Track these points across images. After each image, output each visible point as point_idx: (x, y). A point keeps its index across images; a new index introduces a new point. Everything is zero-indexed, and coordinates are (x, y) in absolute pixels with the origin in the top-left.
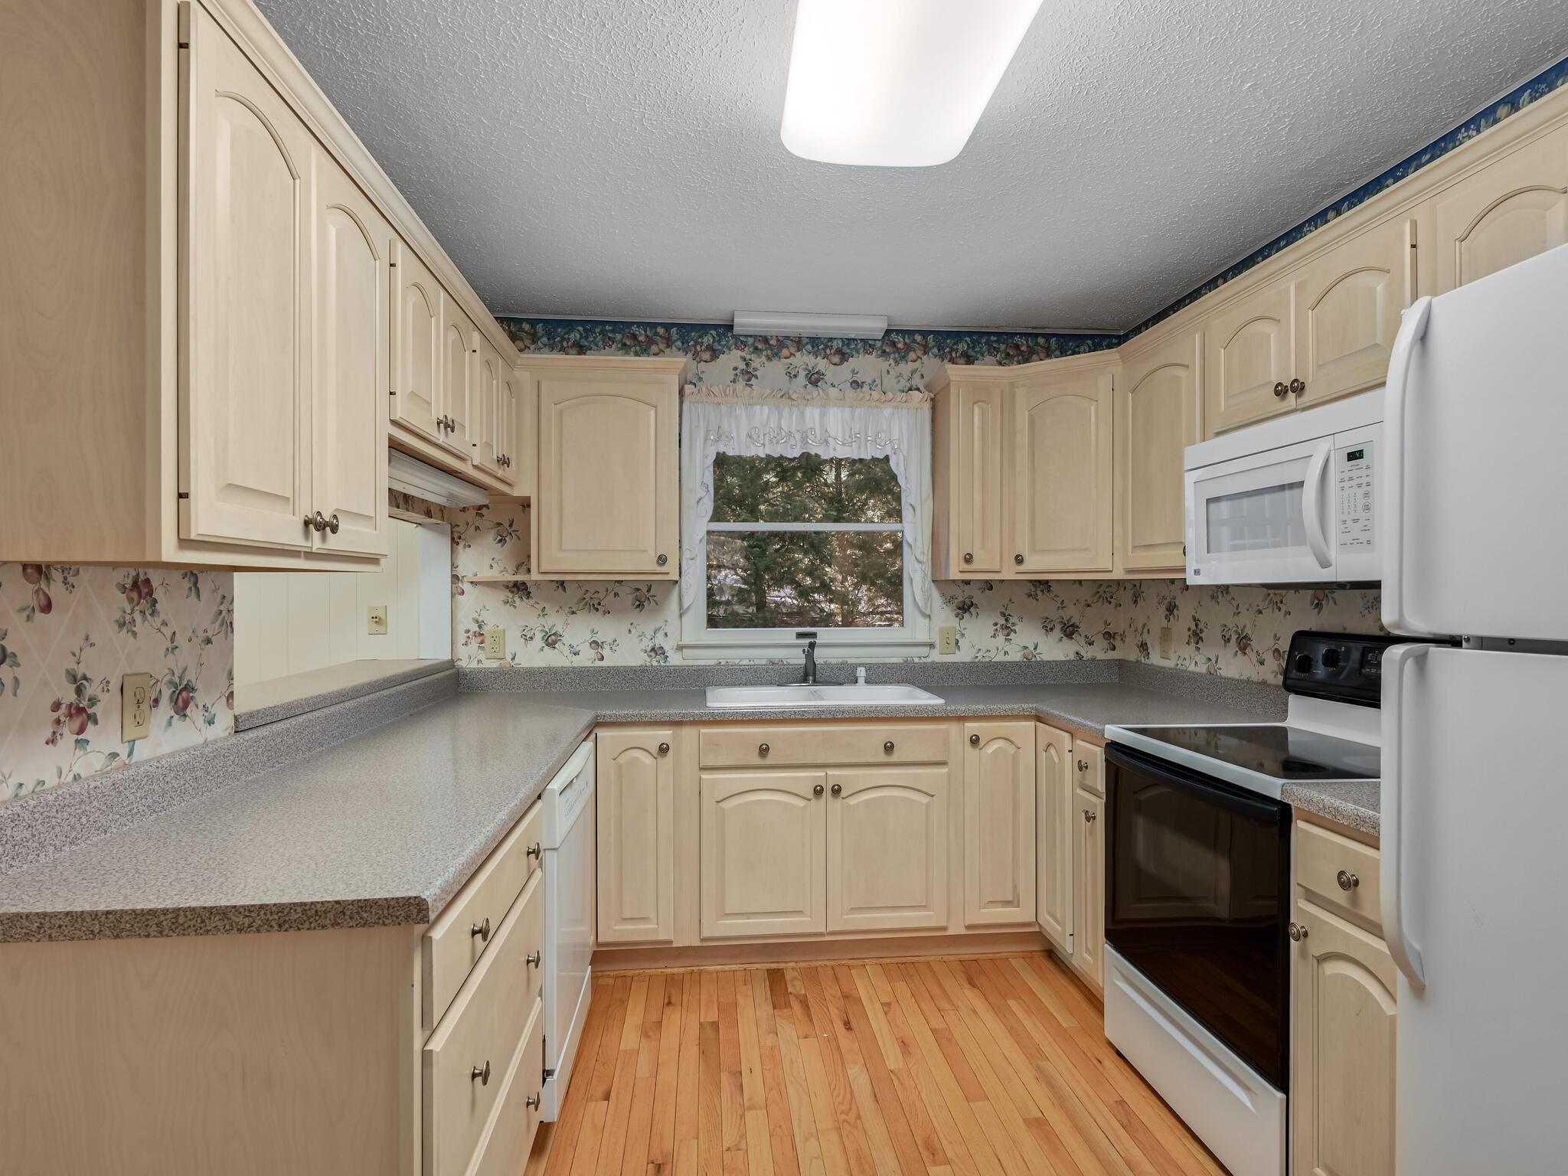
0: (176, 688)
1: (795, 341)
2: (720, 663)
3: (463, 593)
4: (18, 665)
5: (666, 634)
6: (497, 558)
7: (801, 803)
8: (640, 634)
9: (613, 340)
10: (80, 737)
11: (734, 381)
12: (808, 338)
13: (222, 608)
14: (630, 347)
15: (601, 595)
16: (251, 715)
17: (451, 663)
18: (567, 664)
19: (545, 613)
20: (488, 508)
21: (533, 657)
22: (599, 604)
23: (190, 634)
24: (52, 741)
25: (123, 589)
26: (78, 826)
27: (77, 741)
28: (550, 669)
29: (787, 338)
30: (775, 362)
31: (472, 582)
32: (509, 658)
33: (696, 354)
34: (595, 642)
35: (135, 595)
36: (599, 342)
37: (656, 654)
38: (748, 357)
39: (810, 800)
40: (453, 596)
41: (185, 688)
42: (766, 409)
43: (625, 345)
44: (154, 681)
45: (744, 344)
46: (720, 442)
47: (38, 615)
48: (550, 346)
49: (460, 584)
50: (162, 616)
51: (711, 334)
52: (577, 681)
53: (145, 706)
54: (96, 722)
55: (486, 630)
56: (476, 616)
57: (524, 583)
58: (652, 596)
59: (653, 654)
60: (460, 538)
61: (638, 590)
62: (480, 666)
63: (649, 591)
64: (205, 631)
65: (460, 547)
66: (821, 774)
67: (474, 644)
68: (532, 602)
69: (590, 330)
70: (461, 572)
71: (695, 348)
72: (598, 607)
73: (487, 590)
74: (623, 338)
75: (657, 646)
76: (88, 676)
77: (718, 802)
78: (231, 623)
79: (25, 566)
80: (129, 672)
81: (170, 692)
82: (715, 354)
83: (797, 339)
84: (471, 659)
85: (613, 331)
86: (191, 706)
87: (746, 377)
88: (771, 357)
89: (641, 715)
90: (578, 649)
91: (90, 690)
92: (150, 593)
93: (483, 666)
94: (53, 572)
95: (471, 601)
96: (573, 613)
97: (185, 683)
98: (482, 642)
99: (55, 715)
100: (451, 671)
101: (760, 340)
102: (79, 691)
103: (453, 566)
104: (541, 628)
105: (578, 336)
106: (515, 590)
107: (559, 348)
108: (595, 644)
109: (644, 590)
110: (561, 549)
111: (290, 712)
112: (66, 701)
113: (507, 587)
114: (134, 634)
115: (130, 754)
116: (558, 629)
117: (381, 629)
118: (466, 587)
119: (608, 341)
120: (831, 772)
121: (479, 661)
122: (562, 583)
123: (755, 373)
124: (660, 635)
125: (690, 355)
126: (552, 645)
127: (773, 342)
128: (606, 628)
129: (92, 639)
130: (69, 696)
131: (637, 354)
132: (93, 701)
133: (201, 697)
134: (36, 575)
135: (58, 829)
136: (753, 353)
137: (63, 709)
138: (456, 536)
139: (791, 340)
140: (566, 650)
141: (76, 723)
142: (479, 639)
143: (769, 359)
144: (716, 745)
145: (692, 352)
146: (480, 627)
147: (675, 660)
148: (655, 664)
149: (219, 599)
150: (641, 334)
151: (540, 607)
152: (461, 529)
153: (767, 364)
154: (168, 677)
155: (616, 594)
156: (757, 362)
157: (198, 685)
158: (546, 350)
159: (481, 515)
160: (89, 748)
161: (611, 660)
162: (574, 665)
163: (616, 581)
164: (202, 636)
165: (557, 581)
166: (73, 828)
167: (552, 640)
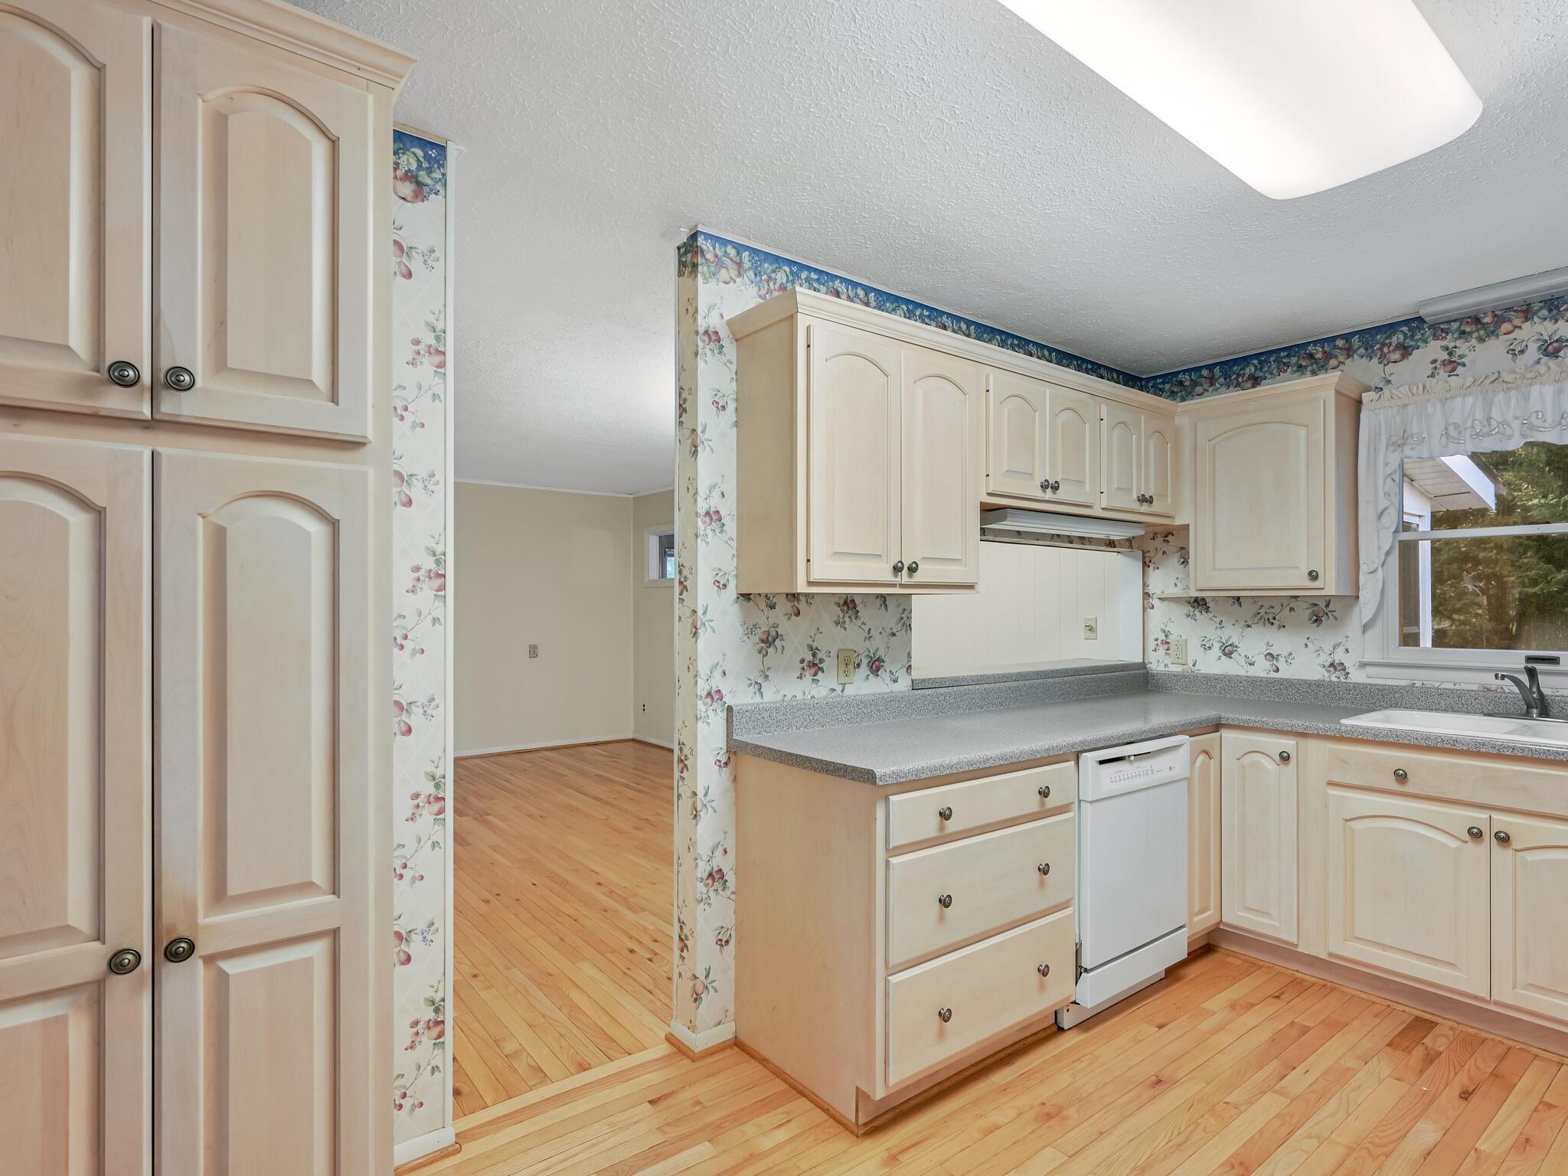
0: (871, 658)
1: (1521, 311)
2: (1414, 684)
3: (1153, 607)
4: (784, 640)
5: (1347, 651)
6: (1181, 577)
7: (1453, 844)
8: (1318, 648)
9: (1287, 365)
10: (815, 678)
11: (1432, 376)
12: (1541, 302)
13: (903, 616)
14: (1306, 367)
15: (1277, 609)
16: (924, 681)
17: (1143, 665)
18: (1242, 673)
19: (1222, 625)
20: (1173, 535)
21: (1211, 664)
22: (1274, 618)
23: (881, 630)
24: (800, 677)
25: (838, 605)
26: (808, 720)
27: (813, 679)
28: (1225, 676)
29: (1510, 309)
30: (1492, 342)
31: (1160, 599)
32: (1190, 664)
33: (1383, 356)
34: (1270, 654)
35: (845, 608)
36: (1273, 370)
37: (1336, 669)
38: (1451, 345)
39: (1467, 842)
40: (1144, 610)
41: (878, 660)
42: (1470, 400)
43: (1300, 366)
44: (857, 654)
45: (1447, 332)
46: (1405, 447)
47: (793, 617)
48: (1226, 385)
49: (1151, 600)
50: (862, 620)
51: (1402, 331)
52: (1250, 690)
53: (851, 667)
54: (823, 672)
55: (1171, 639)
56: (1163, 627)
57: (1203, 599)
58: (1330, 611)
59: (1332, 669)
60: (1150, 562)
61: (1316, 605)
62: (1167, 669)
63: (1327, 606)
64: (891, 629)
65: (1151, 570)
66: (1483, 815)
67: (1162, 650)
68: (1210, 615)
69: (1265, 361)
70: (1151, 590)
71: (1382, 351)
72: (1273, 621)
73: (1173, 605)
74: (1299, 360)
75: (1337, 662)
76: (819, 648)
77: (1346, 820)
78: (910, 625)
79: (787, 595)
80: (842, 648)
81: (867, 661)
82: (1406, 351)
83: (1525, 308)
84: (1159, 663)
85: (1288, 356)
86: (882, 670)
87: (1450, 368)
88: (1484, 337)
89: (1263, 722)
90: (1253, 660)
91: (820, 655)
92: (855, 607)
93: (1168, 670)
94: (801, 597)
95: (1159, 614)
96: (1249, 626)
97: (877, 657)
98: (1168, 649)
99: (802, 665)
100: (1142, 671)
101: (1468, 322)
102: (814, 655)
103: (1145, 585)
104: (1219, 639)
105: (1253, 369)
106: (1196, 605)
107: (1235, 385)
108: (1270, 656)
109: (1322, 605)
110: (1214, 569)
111: (956, 683)
112: (807, 660)
113: (1189, 603)
114: (845, 629)
115: (843, 691)
116: (1234, 640)
117: (1092, 635)
118: (1155, 602)
119: (1283, 366)
120: (1497, 816)
121: (1166, 665)
122: (1238, 598)
123: (1463, 360)
124: (1340, 651)
125: (1375, 360)
126: (1229, 655)
127: (1487, 319)
128: (1281, 642)
129: (821, 630)
130: (809, 657)
131: (1314, 373)
132: (821, 661)
133: (887, 666)
134: (793, 599)
135: (797, 719)
136: (1459, 338)
137: (806, 663)
138: (1147, 560)
139: (1516, 311)
140: (1242, 661)
141: (813, 671)
142: (1166, 646)
143: (1481, 340)
144: (1344, 762)
145: (1378, 356)
146: (1166, 636)
147: (1357, 676)
148: (1334, 679)
149: (901, 611)
150: (1318, 352)
151: (1218, 620)
152: (1151, 554)
153: (1479, 347)
154: (866, 653)
155: (1292, 609)
156: (1463, 347)
157: (886, 659)
158: (1223, 389)
159: (1168, 542)
160: (819, 684)
161: (1286, 672)
162: (1250, 674)
163: (1291, 597)
164: (889, 631)
165: (1233, 597)
166: (805, 720)
167: (1230, 651)
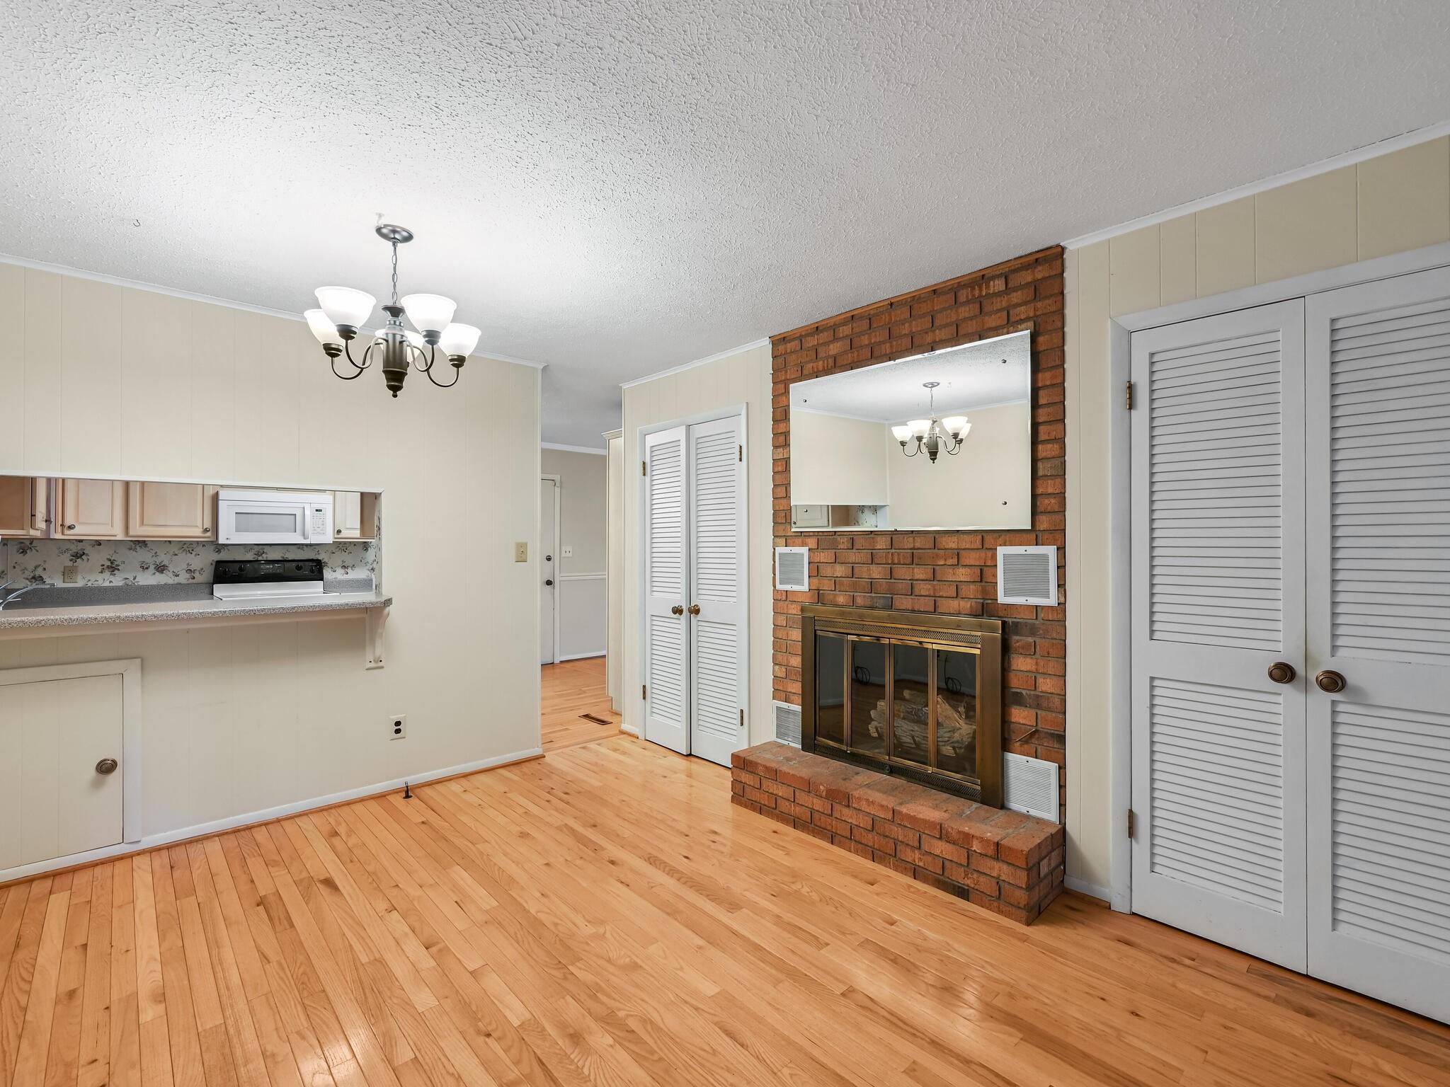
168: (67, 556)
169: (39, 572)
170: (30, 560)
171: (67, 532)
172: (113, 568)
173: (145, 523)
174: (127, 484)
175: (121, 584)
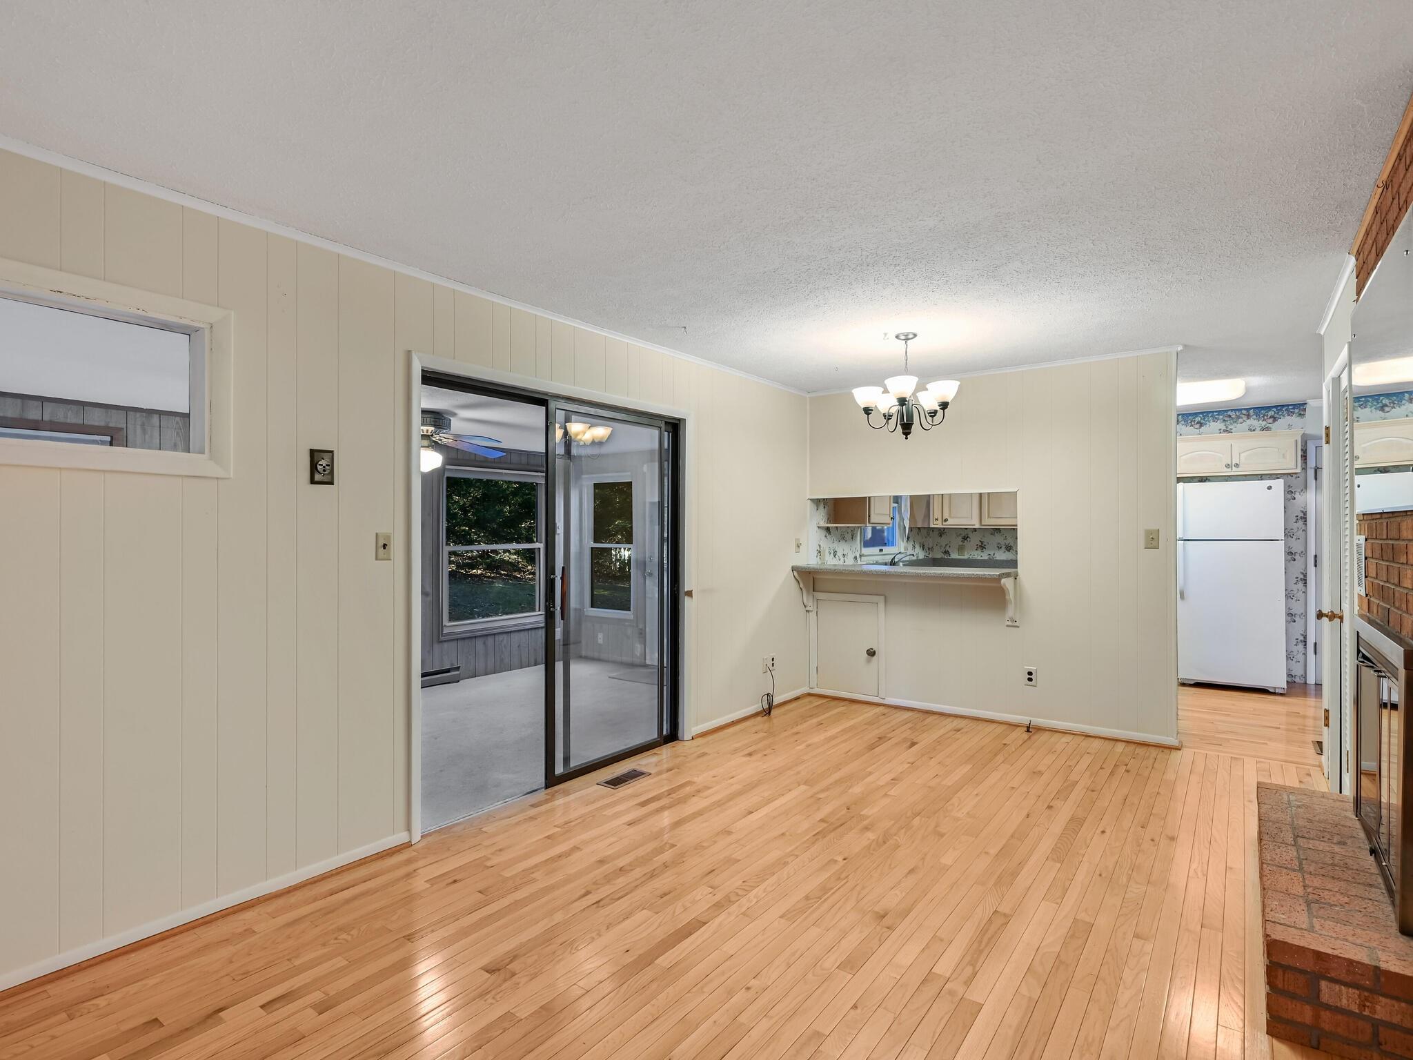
168: (960, 539)
169: (947, 548)
170: (943, 541)
171: (944, 523)
172: (982, 547)
173: (991, 515)
174: (981, 494)
175: (986, 558)
